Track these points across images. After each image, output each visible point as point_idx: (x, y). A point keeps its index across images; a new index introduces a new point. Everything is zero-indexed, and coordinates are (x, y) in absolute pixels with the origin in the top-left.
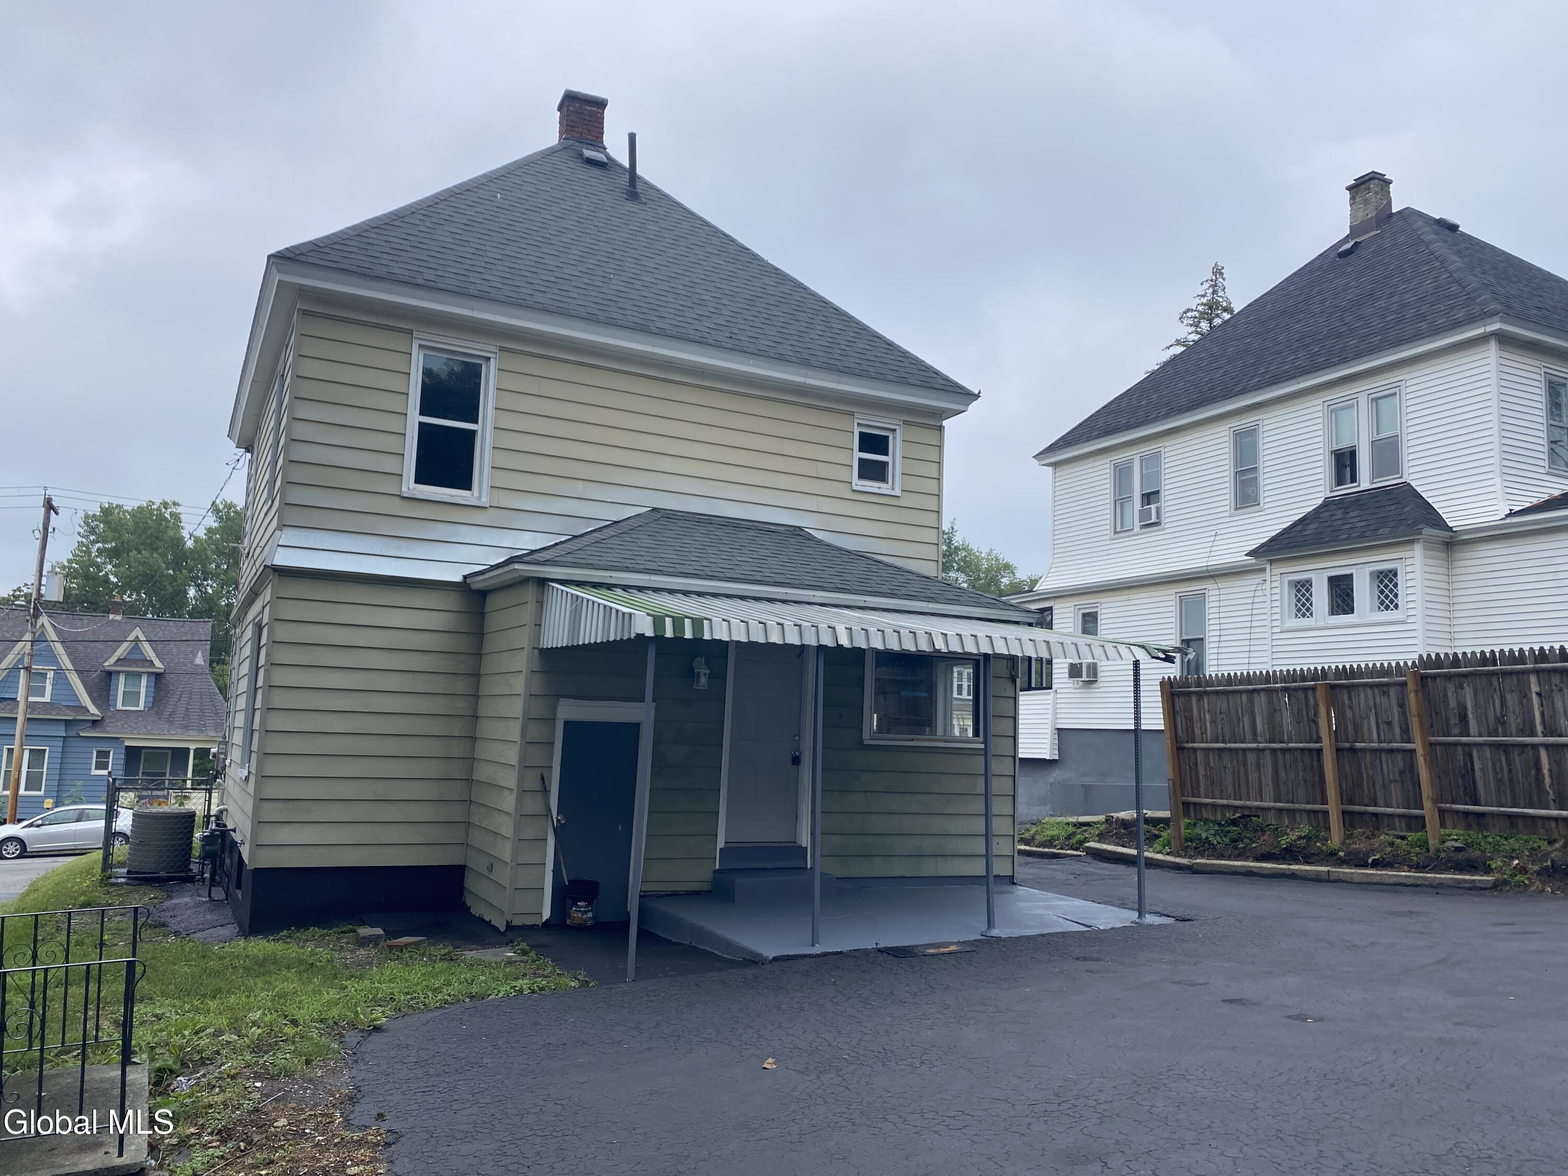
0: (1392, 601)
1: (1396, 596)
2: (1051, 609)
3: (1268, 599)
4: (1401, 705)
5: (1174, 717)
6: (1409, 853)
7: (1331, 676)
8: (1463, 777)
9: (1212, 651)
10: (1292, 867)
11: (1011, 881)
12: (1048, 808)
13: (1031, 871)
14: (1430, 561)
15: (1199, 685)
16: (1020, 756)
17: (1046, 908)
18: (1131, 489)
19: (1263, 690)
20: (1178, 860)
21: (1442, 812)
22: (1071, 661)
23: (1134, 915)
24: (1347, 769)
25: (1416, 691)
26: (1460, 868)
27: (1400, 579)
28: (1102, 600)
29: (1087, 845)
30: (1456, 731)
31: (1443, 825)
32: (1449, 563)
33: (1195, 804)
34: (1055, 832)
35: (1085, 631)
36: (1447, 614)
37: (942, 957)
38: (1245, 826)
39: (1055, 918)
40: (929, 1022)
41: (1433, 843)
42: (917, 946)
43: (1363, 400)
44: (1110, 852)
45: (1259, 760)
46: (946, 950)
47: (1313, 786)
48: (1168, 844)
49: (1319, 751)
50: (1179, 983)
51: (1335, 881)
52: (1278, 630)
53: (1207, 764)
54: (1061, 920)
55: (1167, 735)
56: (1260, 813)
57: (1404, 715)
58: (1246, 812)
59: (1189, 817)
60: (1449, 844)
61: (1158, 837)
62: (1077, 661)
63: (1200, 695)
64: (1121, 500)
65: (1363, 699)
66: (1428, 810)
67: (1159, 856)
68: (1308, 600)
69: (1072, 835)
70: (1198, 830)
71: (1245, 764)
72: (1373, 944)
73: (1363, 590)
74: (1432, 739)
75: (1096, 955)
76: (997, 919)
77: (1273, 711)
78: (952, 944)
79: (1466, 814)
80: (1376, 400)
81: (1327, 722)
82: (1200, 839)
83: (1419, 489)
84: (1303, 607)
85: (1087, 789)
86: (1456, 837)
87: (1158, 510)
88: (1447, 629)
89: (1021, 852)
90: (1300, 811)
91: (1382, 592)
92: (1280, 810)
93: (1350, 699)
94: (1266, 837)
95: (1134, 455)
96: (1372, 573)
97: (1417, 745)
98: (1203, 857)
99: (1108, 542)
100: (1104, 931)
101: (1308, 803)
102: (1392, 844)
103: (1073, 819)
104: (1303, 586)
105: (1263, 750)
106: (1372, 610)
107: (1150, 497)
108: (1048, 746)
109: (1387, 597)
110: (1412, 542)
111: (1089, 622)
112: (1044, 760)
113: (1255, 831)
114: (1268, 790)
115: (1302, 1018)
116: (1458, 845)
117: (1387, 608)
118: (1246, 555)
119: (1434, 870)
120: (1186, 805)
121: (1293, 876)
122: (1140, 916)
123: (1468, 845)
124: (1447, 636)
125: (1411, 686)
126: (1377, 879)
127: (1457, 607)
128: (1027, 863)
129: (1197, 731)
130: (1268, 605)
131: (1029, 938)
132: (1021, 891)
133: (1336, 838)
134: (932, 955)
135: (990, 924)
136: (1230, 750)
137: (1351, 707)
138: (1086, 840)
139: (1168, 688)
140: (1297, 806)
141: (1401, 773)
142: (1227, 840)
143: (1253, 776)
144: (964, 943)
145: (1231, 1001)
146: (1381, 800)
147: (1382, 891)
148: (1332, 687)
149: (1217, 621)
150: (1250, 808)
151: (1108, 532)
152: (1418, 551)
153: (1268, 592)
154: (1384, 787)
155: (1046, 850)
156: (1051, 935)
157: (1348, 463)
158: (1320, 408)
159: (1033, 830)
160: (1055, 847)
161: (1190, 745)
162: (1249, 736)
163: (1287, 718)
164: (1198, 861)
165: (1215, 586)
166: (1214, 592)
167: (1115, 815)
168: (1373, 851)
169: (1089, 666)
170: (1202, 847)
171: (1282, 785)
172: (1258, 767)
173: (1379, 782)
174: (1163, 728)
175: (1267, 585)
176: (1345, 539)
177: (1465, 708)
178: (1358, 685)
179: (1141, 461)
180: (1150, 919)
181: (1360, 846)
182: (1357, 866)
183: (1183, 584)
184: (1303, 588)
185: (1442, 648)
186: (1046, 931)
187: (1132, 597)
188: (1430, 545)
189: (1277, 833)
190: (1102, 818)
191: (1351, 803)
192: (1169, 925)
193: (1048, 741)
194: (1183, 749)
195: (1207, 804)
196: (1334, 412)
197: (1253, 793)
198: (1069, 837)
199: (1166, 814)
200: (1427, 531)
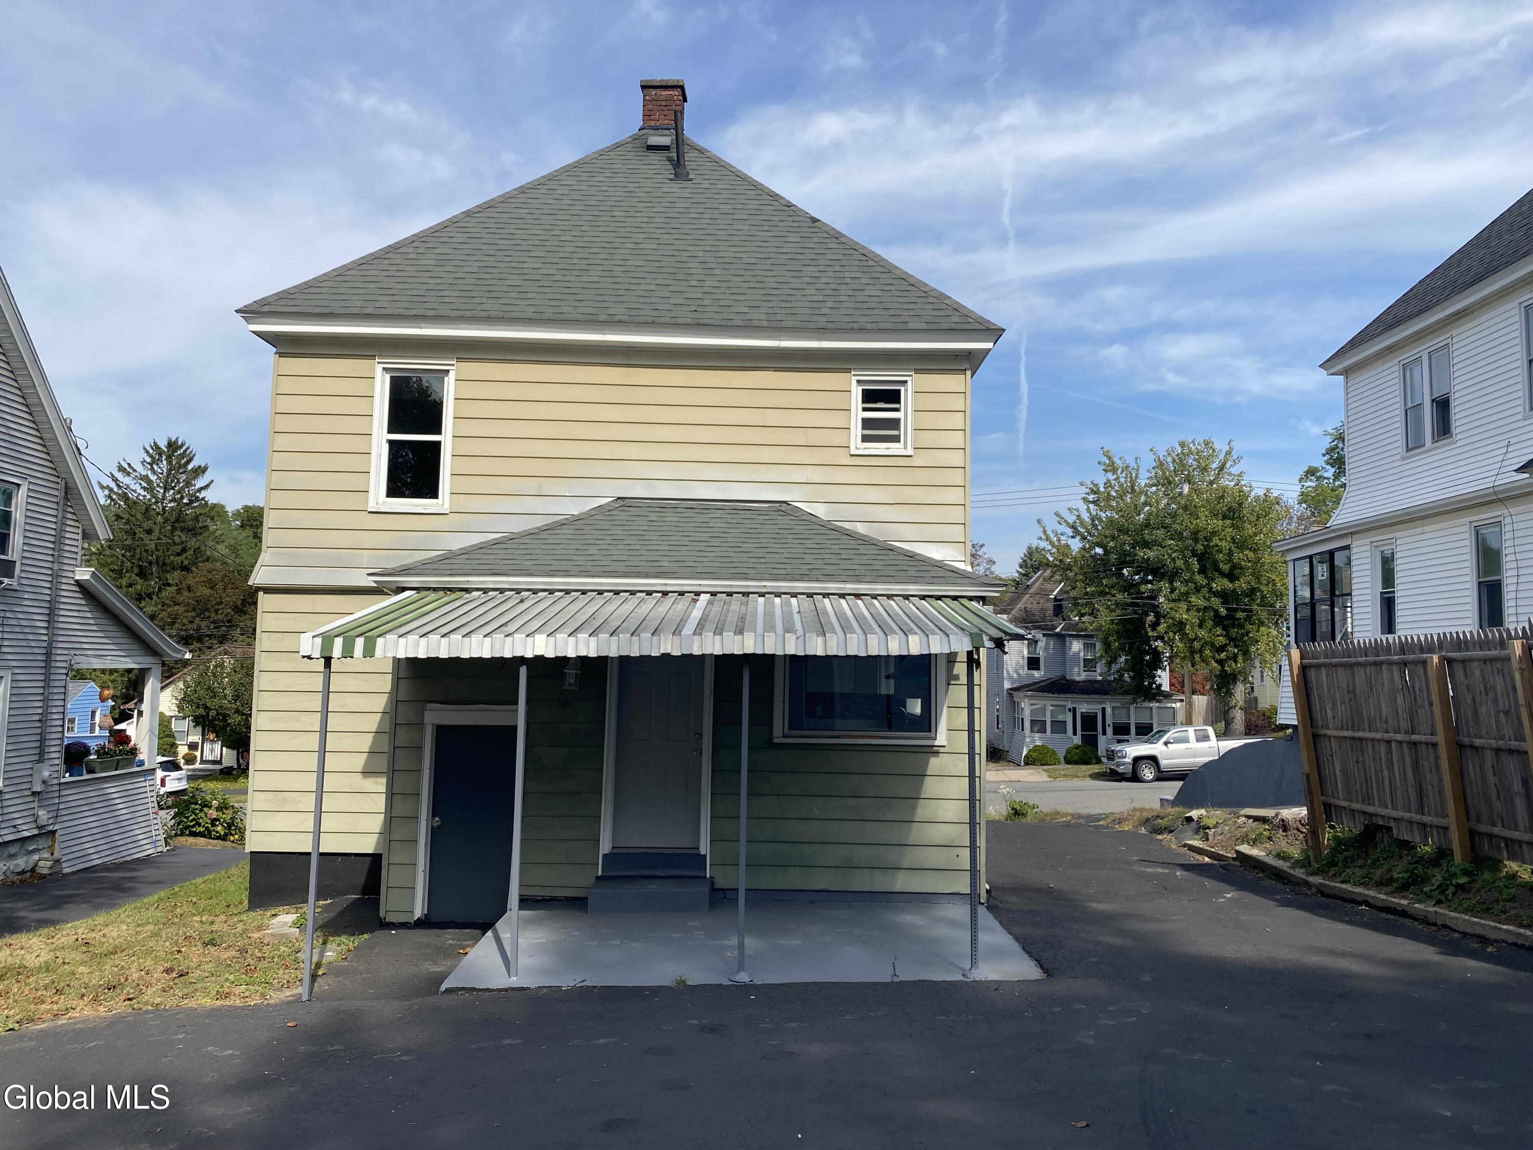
2: (1348, 547)
5: (1308, 695)
7: (1447, 646)
9: (1510, 596)
15: (1326, 655)
18: (1421, 395)
19: (1383, 662)
24: (1472, 775)
25: (1522, 670)
28: (1397, 535)
33: (1336, 807)
45: (1386, 754)
47: (1440, 793)
53: (1342, 756)
55: (1300, 718)
56: (1392, 824)
63: (1328, 668)
64: (1412, 408)
65: (1479, 678)
71: (1375, 760)
77: (1395, 691)
81: (1440, 709)
90: (1430, 825)
92: (1410, 822)
93: (1466, 678)
95: (1422, 351)
97: (1529, 746)
99: (1400, 463)
101: (1436, 815)
105: (1389, 742)
111: (1387, 563)
114: (1398, 794)
120: (1328, 806)
121: (1403, 913)
125: (1515, 663)
129: (1330, 714)
136: (1360, 739)
137: (1469, 689)
139: (1299, 659)
140: (1425, 819)
143: (1383, 775)
148: (1449, 660)
149: (1513, 558)
150: (1383, 817)
151: (1399, 450)
161: (1325, 731)
162: (1375, 722)
165: (1507, 512)
166: (1510, 520)
171: (1410, 789)
172: (1387, 763)
173: (1504, 794)
178: (1472, 659)
179: (1429, 358)
183: (1474, 511)
187: (1427, 529)
191: (1478, 819)
194: (1319, 735)
195: (1345, 808)
197: (1384, 798)
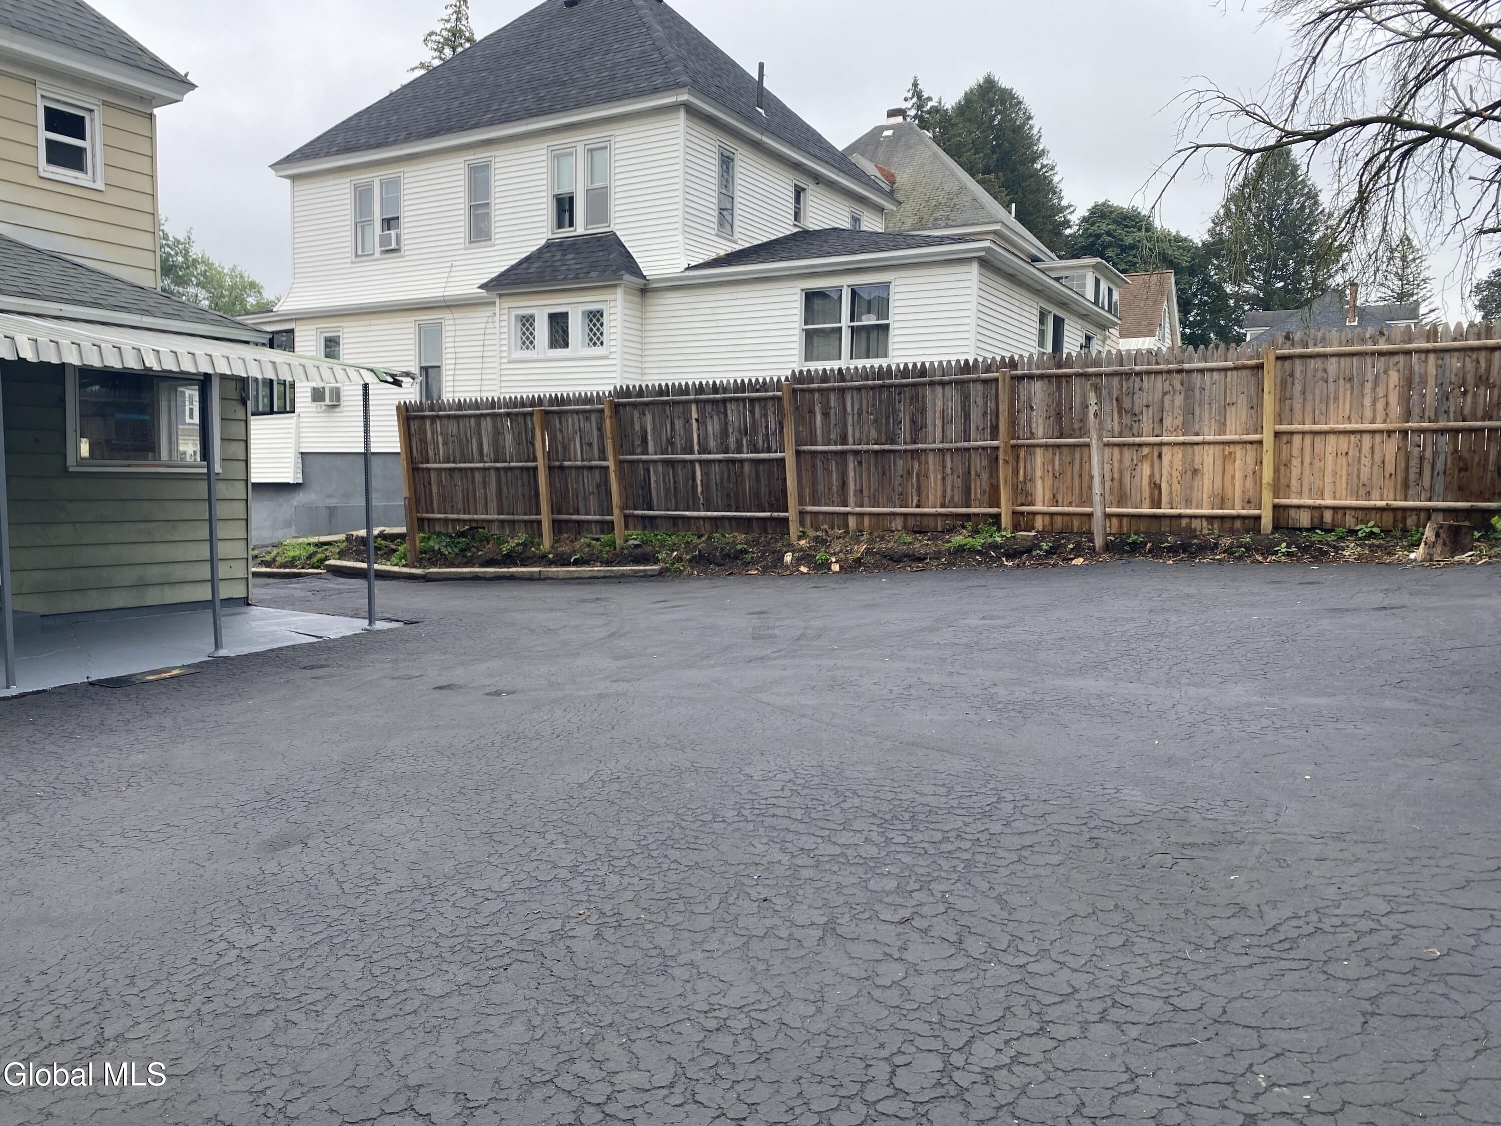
0: (598, 339)
1: (602, 334)
2: (291, 331)
3: (497, 331)
4: (600, 429)
5: (410, 440)
6: (601, 551)
7: (546, 403)
8: (642, 488)
9: (448, 378)
10: (511, 570)
11: (246, 602)
12: (292, 531)
13: (270, 591)
14: (628, 305)
15: (432, 409)
16: (253, 481)
17: (279, 624)
18: (372, 213)
19: (489, 414)
20: (414, 571)
21: (626, 517)
22: (314, 384)
23: (365, 623)
24: (557, 485)
25: (611, 417)
26: (637, 561)
27: (605, 320)
28: (344, 324)
29: (327, 563)
30: (639, 450)
31: (627, 527)
32: (643, 305)
33: (429, 520)
34: (297, 553)
35: (327, 356)
36: (639, 352)
37: (164, 682)
38: (473, 538)
39: (288, 633)
40: (142, 746)
41: (619, 542)
42: (135, 675)
43: (580, 148)
44: (350, 568)
45: (485, 477)
46: (167, 675)
47: (530, 499)
48: (404, 557)
49: (535, 469)
50: (398, 678)
51: (545, 579)
52: (505, 360)
53: (440, 483)
54: (294, 634)
55: (403, 456)
56: (485, 525)
57: (601, 437)
58: (474, 525)
59: (423, 531)
60: (631, 542)
61: (395, 551)
62: (320, 385)
63: (433, 419)
64: (361, 224)
65: (571, 423)
66: (616, 517)
67: (396, 569)
68: (531, 334)
69: (314, 554)
70: (431, 543)
71: (473, 482)
72: (564, 627)
73: (576, 328)
74: (621, 457)
75: (323, 663)
76: (224, 639)
77: (497, 434)
78: (175, 668)
79: (644, 517)
80: (591, 151)
81: (542, 444)
82: (433, 551)
83: (622, 239)
84: (528, 341)
85: (331, 510)
86: (635, 537)
87: (398, 237)
88: (639, 365)
89: (256, 575)
90: (519, 521)
91: (591, 330)
92: (502, 522)
93: (560, 423)
94: (490, 546)
95: (375, 177)
96: (583, 313)
97: (610, 463)
98: (435, 566)
99: (350, 265)
100: (334, 640)
101: (525, 514)
102: (589, 545)
103: (315, 539)
104: (528, 321)
105: (488, 469)
106: (583, 346)
107: (389, 223)
108: (291, 470)
109: (595, 334)
110: (615, 286)
111: (331, 346)
112: (288, 484)
113: (481, 541)
114: (493, 504)
115: (498, 693)
116: (637, 542)
117: (595, 344)
118: (481, 287)
119: (620, 564)
120: (421, 520)
121: (511, 578)
122: (370, 624)
123: (644, 542)
124: (639, 371)
125: (607, 413)
126: (576, 575)
127: (647, 346)
128: (267, 585)
129: (431, 453)
130: (497, 337)
131: (257, 654)
132: (255, 611)
133: (547, 543)
134: (152, 681)
135: (218, 645)
136: (460, 469)
137: (561, 431)
138: (327, 558)
139: (404, 412)
140: (516, 517)
141: (598, 486)
142: (456, 550)
143: (480, 493)
144: (188, 666)
145: (441, 688)
146: (582, 510)
147: (579, 584)
148: (547, 413)
149: (452, 350)
150: (477, 521)
151: (349, 255)
152: (619, 294)
153: (497, 325)
154: (585, 499)
155: (287, 570)
156: (280, 649)
157: (567, 207)
158: (544, 152)
159: (275, 552)
160: (296, 567)
161: (425, 466)
162: (476, 456)
163: (509, 440)
164: (431, 570)
165: (450, 316)
166: (449, 320)
167: (355, 533)
168: (574, 552)
169: (331, 390)
170: (436, 558)
171: (504, 499)
172: (485, 484)
173: (581, 495)
174: (399, 450)
175: (497, 318)
176: (563, 279)
177: (646, 432)
178: (567, 412)
179: (381, 184)
180: (380, 625)
181: (564, 548)
182: (563, 565)
183: (420, 313)
184: (527, 321)
185: (633, 381)
186: (275, 646)
187: (373, 322)
188: (629, 290)
189: (500, 541)
190: (342, 537)
191: (559, 513)
192: (397, 629)
193: (292, 465)
194: (418, 469)
195: (439, 519)
196: (557, 157)
197: (479, 508)
198: (310, 557)
199: (403, 530)
200: (627, 277)
